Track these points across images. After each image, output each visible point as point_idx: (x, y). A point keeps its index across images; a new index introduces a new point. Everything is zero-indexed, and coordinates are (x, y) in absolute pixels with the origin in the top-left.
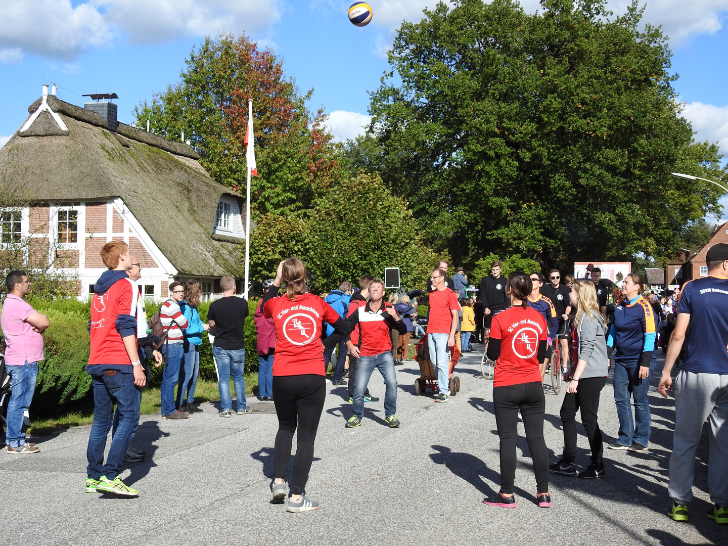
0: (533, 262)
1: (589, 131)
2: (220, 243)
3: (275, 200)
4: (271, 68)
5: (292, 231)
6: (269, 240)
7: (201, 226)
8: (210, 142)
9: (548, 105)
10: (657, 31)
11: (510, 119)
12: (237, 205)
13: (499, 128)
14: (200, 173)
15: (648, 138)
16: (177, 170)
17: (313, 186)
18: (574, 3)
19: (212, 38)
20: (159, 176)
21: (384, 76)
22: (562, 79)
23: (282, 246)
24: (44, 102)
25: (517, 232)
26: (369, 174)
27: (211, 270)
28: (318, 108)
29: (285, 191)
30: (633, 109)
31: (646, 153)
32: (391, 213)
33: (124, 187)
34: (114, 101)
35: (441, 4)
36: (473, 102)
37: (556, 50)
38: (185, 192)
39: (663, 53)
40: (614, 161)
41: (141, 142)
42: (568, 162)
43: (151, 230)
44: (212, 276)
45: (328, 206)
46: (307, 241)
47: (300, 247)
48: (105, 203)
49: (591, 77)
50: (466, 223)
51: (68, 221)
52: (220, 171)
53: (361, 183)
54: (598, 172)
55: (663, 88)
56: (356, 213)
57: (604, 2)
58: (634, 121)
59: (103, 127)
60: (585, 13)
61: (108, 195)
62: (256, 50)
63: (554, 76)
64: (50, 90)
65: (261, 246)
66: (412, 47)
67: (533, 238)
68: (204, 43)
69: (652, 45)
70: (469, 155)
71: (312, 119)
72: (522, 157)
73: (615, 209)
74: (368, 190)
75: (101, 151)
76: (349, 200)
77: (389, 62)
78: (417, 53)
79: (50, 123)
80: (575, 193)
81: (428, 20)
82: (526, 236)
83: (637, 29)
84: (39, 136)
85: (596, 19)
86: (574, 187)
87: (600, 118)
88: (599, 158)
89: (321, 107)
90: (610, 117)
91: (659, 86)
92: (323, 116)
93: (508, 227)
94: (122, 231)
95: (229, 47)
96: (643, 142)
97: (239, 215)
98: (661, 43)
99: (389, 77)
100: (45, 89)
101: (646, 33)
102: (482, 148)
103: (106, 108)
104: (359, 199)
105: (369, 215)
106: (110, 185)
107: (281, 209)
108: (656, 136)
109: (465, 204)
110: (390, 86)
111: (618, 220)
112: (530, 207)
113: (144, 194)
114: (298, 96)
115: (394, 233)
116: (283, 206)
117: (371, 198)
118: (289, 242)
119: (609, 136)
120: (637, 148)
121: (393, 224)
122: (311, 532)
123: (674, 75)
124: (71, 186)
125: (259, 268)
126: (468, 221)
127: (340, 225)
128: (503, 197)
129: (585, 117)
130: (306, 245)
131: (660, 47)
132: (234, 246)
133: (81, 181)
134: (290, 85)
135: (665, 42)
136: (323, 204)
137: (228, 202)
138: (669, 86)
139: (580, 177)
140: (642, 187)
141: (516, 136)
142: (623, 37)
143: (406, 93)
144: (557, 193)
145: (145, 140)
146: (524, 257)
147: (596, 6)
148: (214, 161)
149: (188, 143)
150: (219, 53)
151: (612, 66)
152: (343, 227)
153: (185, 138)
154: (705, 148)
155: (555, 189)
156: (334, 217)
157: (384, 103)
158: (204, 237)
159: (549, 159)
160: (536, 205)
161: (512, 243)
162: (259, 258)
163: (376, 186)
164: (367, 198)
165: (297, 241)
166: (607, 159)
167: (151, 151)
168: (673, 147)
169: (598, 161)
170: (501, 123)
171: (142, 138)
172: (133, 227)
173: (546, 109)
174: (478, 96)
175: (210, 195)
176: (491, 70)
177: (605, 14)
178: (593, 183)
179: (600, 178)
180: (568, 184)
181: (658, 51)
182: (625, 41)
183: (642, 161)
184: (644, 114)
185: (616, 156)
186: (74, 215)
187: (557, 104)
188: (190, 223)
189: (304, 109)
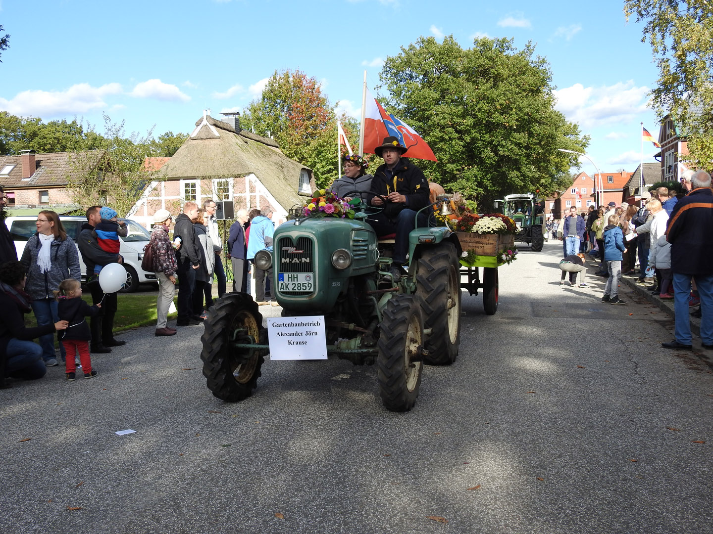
0: (472, 202)
1: (505, 123)
2: (303, 197)
7: (292, 187)
10: (544, 59)
11: (458, 116)
12: (307, 174)
13: (451, 122)
15: (540, 123)
16: (274, 156)
18: (494, 44)
19: (278, 72)
20: (265, 159)
22: (489, 92)
24: (205, 120)
28: (343, 113)
30: (531, 108)
31: (538, 135)
33: (253, 167)
34: (237, 116)
35: (411, 45)
38: (280, 168)
39: (548, 73)
40: (519, 140)
41: (251, 139)
42: (493, 141)
43: (271, 191)
48: (245, 176)
49: (506, 91)
51: (223, 187)
54: (510, 147)
57: (511, 42)
58: (531, 116)
59: (233, 132)
60: (500, 49)
61: (246, 172)
62: (306, 78)
63: (484, 90)
64: (207, 113)
67: (472, 188)
68: (274, 75)
69: (540, 68)
70: (433, 139)
71: (339, 120)
72: (465, 139)
73: (520, 169)
75: (237, 147)
77: (380, 80)
79: (209, 132)
80: (497, 160)
81: (403, 55)
83: (531, 58)
84: (202, 139)
85: (507, 53)
86: (496, 157)
87: (511, 115)
90: (516, 114)
91: (545, 92)
93: (456, 181)
94: (255, 192)
95: (288, 77)
96: (537, 128)
97: (308, 180)
98: (546, 67)
101: (537, 60)
102: (441, 135)
103: (234, 121)
106: (247, 166)
108: (544, 123)
111: (521, 176)
112: (469, 169)
113: (262, 170)
114: (330, 107)
119: (516, 125)
120: (533, 132)
123: (554, 86)
124: (224, 167)
128: (453, 163)
129: (502, 114)
131: (545, 69)
132: (308, 198)
133: (230, 164)
134: (324, 100)
135: (549, 67)
137: (302, 173)
138: (551, 93)
139: (500, 151)
140: (535, 154)
141: (462, 126)
142: (524, 63)
144: (486, 160)
145: (254, 138)
146: (466, 199)
147: (507, 45)
149: (272, 137)
150: (283, 81)
153: (271, 135)
154: (570, 126)
155: (484, 157)
158: (295, 194)
159: (480, 140)
160: (473, 168)
161: (459, 191)
166: (516, 139)
167: (258, 145)
168: (554, 130)
169: (510, 140)
170: (452, 119)
171: (252, 137)
172: (261, 191)
173: (480, 109)
174: (437, 102)
175: (295, 169)
176: (445, 87)
177: (512, 50)
178: (507, 153)
179: (511, 150)
180: (492, 154)
181: (544, 72)
182: (525, 66)
183: (535, 139)
184: (537, 111)
185: (521, 137)
186: (227, 184)
187: (486, 107)
188: (285, 185)
189: (334, 113)
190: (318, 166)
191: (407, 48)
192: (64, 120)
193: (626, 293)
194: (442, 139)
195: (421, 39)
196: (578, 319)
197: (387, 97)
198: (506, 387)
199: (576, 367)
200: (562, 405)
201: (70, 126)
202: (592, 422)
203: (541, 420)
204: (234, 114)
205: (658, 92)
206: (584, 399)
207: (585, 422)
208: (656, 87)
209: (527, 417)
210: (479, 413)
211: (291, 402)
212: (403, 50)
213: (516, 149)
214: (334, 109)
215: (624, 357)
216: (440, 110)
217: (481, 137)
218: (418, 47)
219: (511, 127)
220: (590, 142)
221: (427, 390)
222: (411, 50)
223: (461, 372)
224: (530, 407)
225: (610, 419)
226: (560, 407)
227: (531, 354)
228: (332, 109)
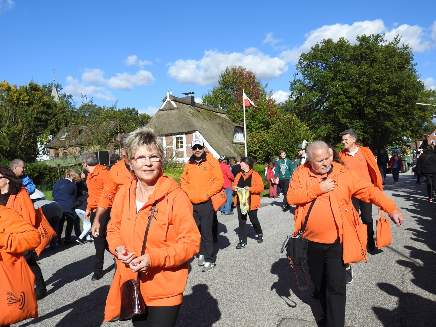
1: (380, 89)
2: (236, 145)
3: (255, 127)
4: (251, 77)
5: (262, 138)
6: (254, 143)
7: (228, 139)
8: (230, 107)
9: (362, 80)
10: (407, 46)
11: (347, 87)
12: (241, 130)
13: (342, 92)
14: (227, 119)
15: (405, 90)
16: (218, 119)
17: (270, 121)
18: (371, 39)
19: (228, 68)
20: (211, 121)
22: (368, 70)
23: (259, 144)
24: (168, 97)
26: (291, 114)
27: (233, 155)
28: (270, 90)
29: (259, 123)
30: (398, 79)
31: (405, 96)
32: (301, 129)
33: (199, 127)
34: (193, 95)
35: (317, 45)
36: (331, 82)
37: (364, 58)
38: (221, 127)
39: (410, 55)
40: (391, 101)
42: (371, 103)
44: (233, 157)
45: (276, 128)
46: (268, 142)
47: (266, 144)
48: (192, 133)
49: (380, 68)
50: (331, 130)
51: (179, 141)
52: (234, 117)
53: (288, 118)
54: (385, 106)
55: (411, 69)
56: (287, 129)
57: (383, 37)
58: (399, 84)
59: (190, 105)
60: (375, 42)
61: (193, 130)
62: (246, 70)
63: (365, 69)
64: (170, 93)
65: (251, 145)
66: (306, 63)
68: (226, 70)
69: (405, 52)
70: (331, 103)
71: (268, 95)
72: (353, 102)
73: (392, 120)
74: (291, 120)
75: (190, 114)
76: (284, 125)
77: (297, 69)
78: (308, 65)
79: (170, 105)
80: (375, 115)
81: (313, 52)
83: (398, 46)
84: (167, 110)
85: (380, 44)
86: (374, 112)
87: (384, 84)
88: (384, 100)
90: (389, 83)
91: (409, 69)
92: (272, 93)
95: (235, 71)
96: (403, 92)
97: (242, 134)
98: (409, 51)
99: (297, 75)
100: (168, 92)
101: (402, 47)
102: (336, 100)
103: (190, 98)
104: (288, 124)
105: (292, 130)
106: (194, 126)
108: (409, 89)
109: (330, 123)
110: (298, 79)
111: (394, 124)
112: (357, 122)
113: (206, 129)
114: (262, 86)
115: (302, 136)
116: (259, 129)
118: (262, 143)
119: (389, 91)
120: (401, 95)
121: (301, 133)
122: (274, 251)
123: (415, 63)
124: (180, 128)
125: (251, 153)
127: (281, 135)
128: (346, 118)
129: (378, 84)
130: (268, 143)
131: (409, 53)
132: (241, 145)
133: (183, 125)
134: (259, 83)
135: (411, 50)
136: (274, 127)
137: (237, 129)
138: (413, 68)
139: (377, 108)
140: (403, 110)
141: (350, 94)
142: (392, 50)
143: (304, 81)
144: (368, 115)
145: (206, 108)
147: (380, 39)
148: (231, 114)
149: (221, 108)
150: (231, 73)
151: (388, 62)
152: (282, 136)
153: (220, 106)
154: (430, 92)
155: (367, 114)
156: (278, 131)
157: (296, 86)
158: (229, 143)
159: (364, 103)
160: (359, 121)
162: (251, 150)
163: (294, 118)
164: (291, 123)
165: (265, 142)
166: (388, 100)
167: (208, 112)
168: (416, 93)
169: (384, 101)
170: (343, 89)
171: (204, 108)
173: (362, 82)
174: (333, 79)
175: (230, 127)
176: (338, 69)
177: (384, 42)
178: (383, 110)
179: (386, 108)
180: (372, 111)
181: (408, 54)
182: (393, 52)
183: (403, 99)
184: (403, 81)
185: (392, 99)
186: (181, 138)
187: (366, 80)
188: (224, 138)
189: (265, 91)
190: (252, 124)
192: (128, 108)
194: (337, 103)
195: (323, 40)
197: (301, 79)
201: (131, 111)
204: (190, 93)
212: (312, 49)
213: (389, 107)
214: (265, 88)
216: (335, 84)
217: (363, 100)
218: (321, 46)
219: (385, 92)
228: (263, 88)
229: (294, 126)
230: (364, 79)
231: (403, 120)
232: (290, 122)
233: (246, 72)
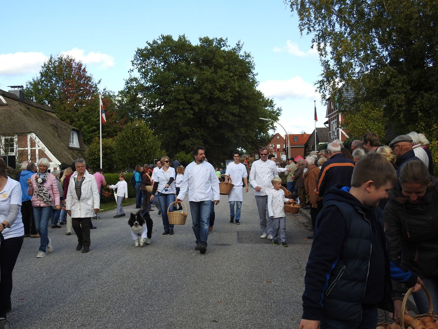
1: (223, 98)
3: (88, 130)
4: (81, 69)
5: (106, 145)
6: (99, 149)
7: (64, 143)
10: (249, 54)
11: (189, 92)
12: (76, 133)
13: (184, 97)
16: (50, 119)
18: (214, 42)
19: (53, 57)
20: (43, 122)
21: (129, 71)
22: (211, 76)
23: (104, 151)
25: (193, 142)
26: (140, 121)
29: (92, 126)
30: (240, 88)
35: (155, 41)
37: (207, 62)
38: (55, 128)
39: (252, 64)
40: (233, 111)
41: (33, 106)
42: (214, 111)
45: (123, 134)
48: (27, 135)
49: (224, 75)
51: (9, 143)
55: (252, 78)
56: (135, 137)
57: (226, 41)
58: (240, 93)
59: (18, 101)
60: (218, 46)
61: (29, 131)
62: (75, 62)
63: (208, 75)
68: (50, 58)
71: (101, 93)
72: (195, 109)
73: (234, 131)
75: (21, 112)
77: (132, 65)
80: (217, 124)
81: (149, 47)
82: (197, 144)
83: (240, 53)
85: (223, 48)
86: (216, 122)
87: (227, 92)
89: (104, 87)
90: (230, 91)
91: (250, 77)
93: (188, 139)
94: (35, 147)
95: (62, 61)
97: (77, 138)
98: (250, 60)
99: (132, 71)
101: (244, 55)
102: (177, 106)
103: (19, 92)
105: (141, 138)
106: (28, 127)
107: (91, 134)
108: (250, 99)
109: (170, 130)
110: (134, 76)
111: (235, 136)
112: (198, 130)
113: (41, 130)
114: (94, 83)
117: (142, 131)
118: (106, 149)
119: (231, 100)
120: (242, 105)
123: (256, 73)
124: (11, 128)
125: (95, 161)
126: (171, 137)
127: (129, 142)
128: (186, 126)
129: (220, 92)
131: (250, 61)
132: (77, 151)
134: (90, 78)
135: (252, 59)
137: (73, 132)
138: (254, 78)
139: (219, 118)
141: (192, 100)
144: (209, 124)
147: (223, 43)
149: (49, 105)
150: (57, 63)
151: (231, 69)
152: (131, 143)
154: (268, 101)
155: (208, 122)
156: (126, 139)
157: (132, 84)
158: (66, 148)
159: (206, 110)
160: (200, 130)
161: (190, 147)
162: (95, 157)
163: (143, 125)
165: (109, 149)
166: (230, 109)
167: (38, 111)
168: (257, 104)
169: (226, 110)
170: (185, 94)
172: (40, 145)
173: (205, 88)
175: (66, 129)
177: (227, 46)
178: (224, 120)
179: (227, 118)
180: (214, 120)
181: (249, 63)
182: (236, 58)
183: (244, 110)
184: (245, 90)
185: (235, 109)
186: (12, 140)
188: (60, 142)
189: (97, 88)
190: (85, 127)
191: (152, 43)
193: (303, 223)
194: (178, 108)
195: (162, 36)
196: (269, 244)
197: (138, 78)
198: (214, 300)
199: (264, 282)
200: (253, 313)
202: (272, 326)
203: (237, 326)
204: (19, 87)
205: (322, 82)
206: (268, 307)
207: (267, 326)
208: (321, 78)
209: (227, 324)
210: (193, 323)
211: (49, 321)
212: (149, 44)
213: (231, 117)
215: (298, 273)
217: (206, 108)
218: (159, 42)
219: (227, 101)
220: (282, 112)
221: (156, 306)
222: (155, 43)
223: (182, 290)
224: (230, 316)
225: (285, 323)
226: (251, 315)
227: (234, 273)
228: (96, 85)
229: (143, 133)
230: (207, 86)
231: (244, 132)
232: (138, 129)
233: (75, 63)
